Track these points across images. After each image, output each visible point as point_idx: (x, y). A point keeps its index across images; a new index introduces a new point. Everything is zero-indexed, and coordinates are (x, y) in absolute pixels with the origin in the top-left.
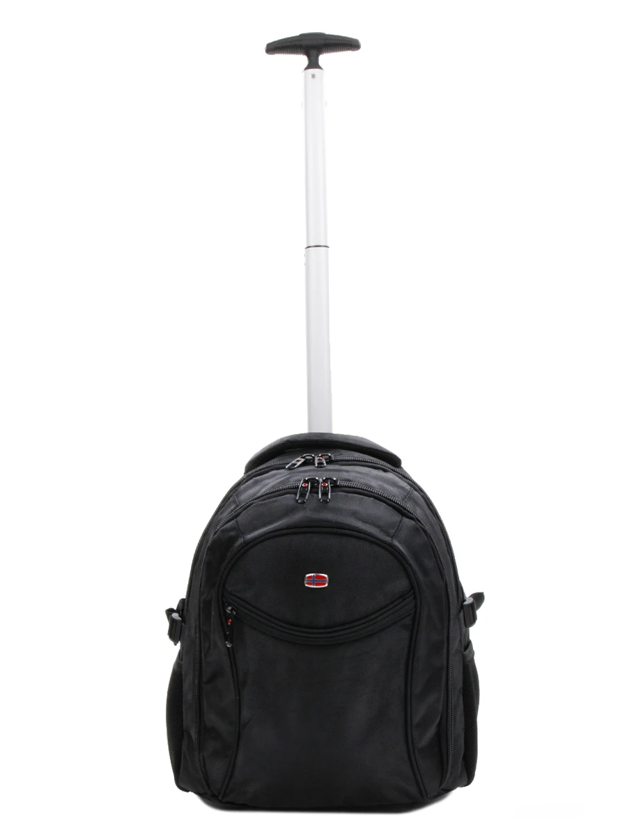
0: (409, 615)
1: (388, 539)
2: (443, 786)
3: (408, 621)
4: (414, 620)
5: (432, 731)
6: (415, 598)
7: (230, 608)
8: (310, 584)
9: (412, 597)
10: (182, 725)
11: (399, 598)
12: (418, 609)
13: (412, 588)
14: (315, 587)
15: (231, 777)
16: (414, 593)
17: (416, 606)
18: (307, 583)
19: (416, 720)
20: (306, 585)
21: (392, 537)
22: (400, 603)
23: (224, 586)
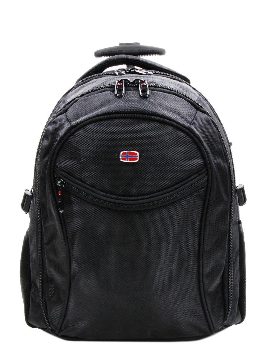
0: (203, 188)
1: (187, 125)
2: (225, 323)
3: (201, 192)
4: (206, 191)
5: (218, 281)
6: (207, 174)
7: (59, 182)
8: (124, 159)
9: (206, 172)
10: (30, 277)
11: (196, 173)
12: (210, 182)
13: (206, 165)
14: (128, 161)
15: (65, 316)
16: (207, 170)
17: (208, 180)
18: (123, 159)
19: (207, 270)
20: (122, 160)
21: (191, 123)
22: (196, 178)
23: (55, 164)
